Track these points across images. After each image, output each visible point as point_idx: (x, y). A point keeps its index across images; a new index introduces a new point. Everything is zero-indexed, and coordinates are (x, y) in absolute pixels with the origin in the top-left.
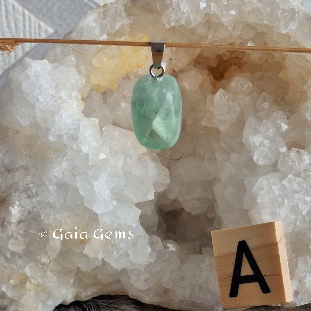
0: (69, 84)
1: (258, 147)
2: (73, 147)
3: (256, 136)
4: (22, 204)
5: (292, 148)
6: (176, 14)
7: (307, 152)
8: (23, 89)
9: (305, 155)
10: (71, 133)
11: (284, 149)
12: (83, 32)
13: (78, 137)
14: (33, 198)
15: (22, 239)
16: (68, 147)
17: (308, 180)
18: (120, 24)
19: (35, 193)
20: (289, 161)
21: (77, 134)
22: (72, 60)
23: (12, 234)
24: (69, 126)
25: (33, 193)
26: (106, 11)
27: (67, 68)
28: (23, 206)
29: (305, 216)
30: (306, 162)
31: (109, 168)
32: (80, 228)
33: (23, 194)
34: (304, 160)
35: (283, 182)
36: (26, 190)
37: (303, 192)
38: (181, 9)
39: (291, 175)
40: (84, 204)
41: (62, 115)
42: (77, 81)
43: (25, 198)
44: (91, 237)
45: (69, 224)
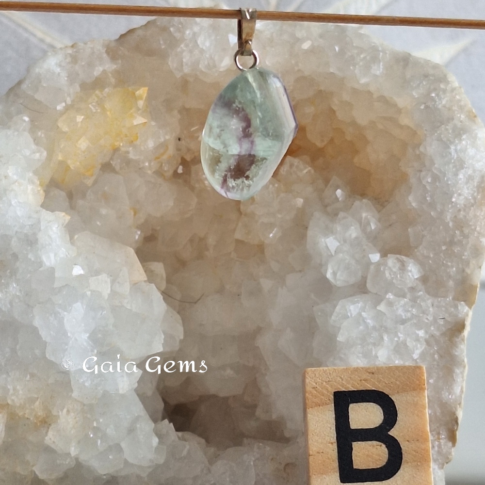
0: (21, 157)
1: (333, 254)
2: (29, 256)
3: (328, 238)
5: (389, 255)
6: (191, 52)
7: (413, 260)
9: (411, 265)
10: (25, 232)
11: (375, 257)
12: (40, 82)
13: (37, 240)
16: (19, 257)
17: (418, 302)
18: (101, 69)
20: (386, 272)
21: (35, 234)
22: (25, 121)
24: (21, 221)
26: (76, 52)
27: (17, 133)
29: (418, 360)
30: (413, 276)
31: (89, 293)
32: (39, 399)
34: (411, 271)
35: (378, 308)
37: (412, 322)
38: (198, 45)
39: (390, 294)
40: (47, 356)
41: (11, 202)
42: (34, 153)
44: (58, 412)
45: (21, 392)
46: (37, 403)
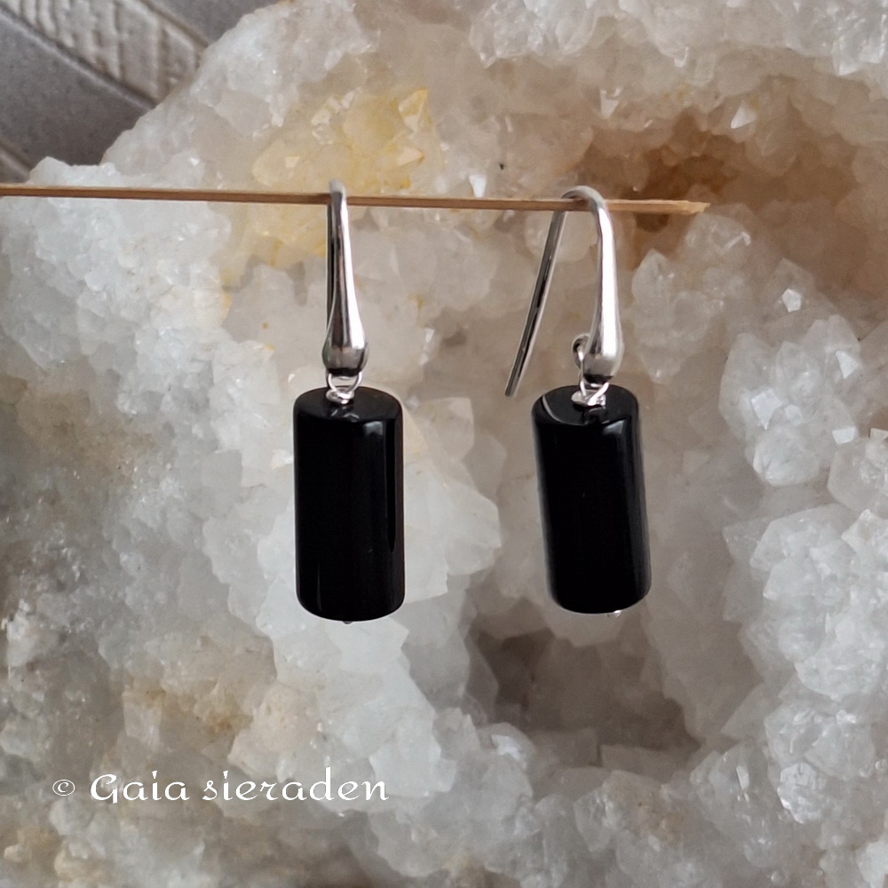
0: (181, 239)
1: (766, 428)
2: (194, 431)
3: (759, 393)
4: (38, 610)
6: (511, 18)
8: (38, 254)
10: (186, 386)
11: (846, 434)
12: (225, 80)
13: (207, 400)
14: (72, 590)
15: (41, 720)
16: (177, 430)
18: (339, 54)
19: (78, 575)
20: (861, 470)
21: (204, 391)
22: (190, 165)
23: (10, 703)
24: (179, 367)
25: (73, 575)
28: (43, 617)
32: (218, 685)
33: (42, 578)
35: (846, 537)
36: (53, 565)
38: (525, 6)
39: (868, 511)
40: (230, 609)
41: (157, 331)
42: (206, 230)
43: (47, 591)
44: (251, 709)
45: (183, 673)
46: (215, 692)
